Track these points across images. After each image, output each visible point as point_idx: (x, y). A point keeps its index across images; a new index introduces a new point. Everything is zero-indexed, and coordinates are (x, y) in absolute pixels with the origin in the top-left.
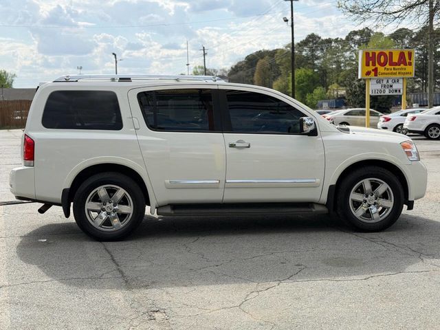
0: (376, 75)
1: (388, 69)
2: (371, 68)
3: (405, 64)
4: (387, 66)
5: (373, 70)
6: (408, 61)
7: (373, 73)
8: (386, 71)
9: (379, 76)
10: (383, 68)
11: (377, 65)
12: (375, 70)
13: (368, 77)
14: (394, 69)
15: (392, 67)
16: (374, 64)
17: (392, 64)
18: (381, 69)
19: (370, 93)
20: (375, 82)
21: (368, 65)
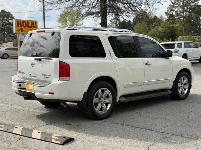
0: (22, 31)
1: (27, 29)
2: (20, 28)
3: (34, 27)
4: (27, 28)
5: (21, 29)
6: (35, 26)
7: (21, 30)
8: (26, 30)
9: (23, 32)
10: (25, 28)
11: (22, 27)
12: (22, 29)
13: (18, 32)
14: (30, 29)
15: (29, 28)
16: (21, 26)
17: (29, 27)
18: (24, 29)
19: (20, 40)
20: (21, 34)
21: (18, 26)
